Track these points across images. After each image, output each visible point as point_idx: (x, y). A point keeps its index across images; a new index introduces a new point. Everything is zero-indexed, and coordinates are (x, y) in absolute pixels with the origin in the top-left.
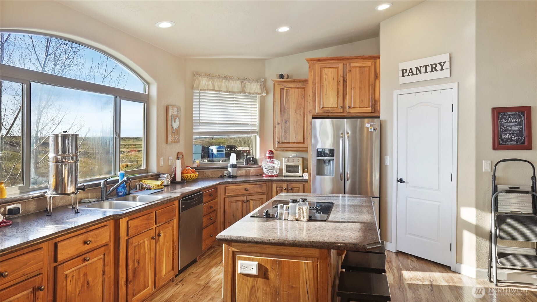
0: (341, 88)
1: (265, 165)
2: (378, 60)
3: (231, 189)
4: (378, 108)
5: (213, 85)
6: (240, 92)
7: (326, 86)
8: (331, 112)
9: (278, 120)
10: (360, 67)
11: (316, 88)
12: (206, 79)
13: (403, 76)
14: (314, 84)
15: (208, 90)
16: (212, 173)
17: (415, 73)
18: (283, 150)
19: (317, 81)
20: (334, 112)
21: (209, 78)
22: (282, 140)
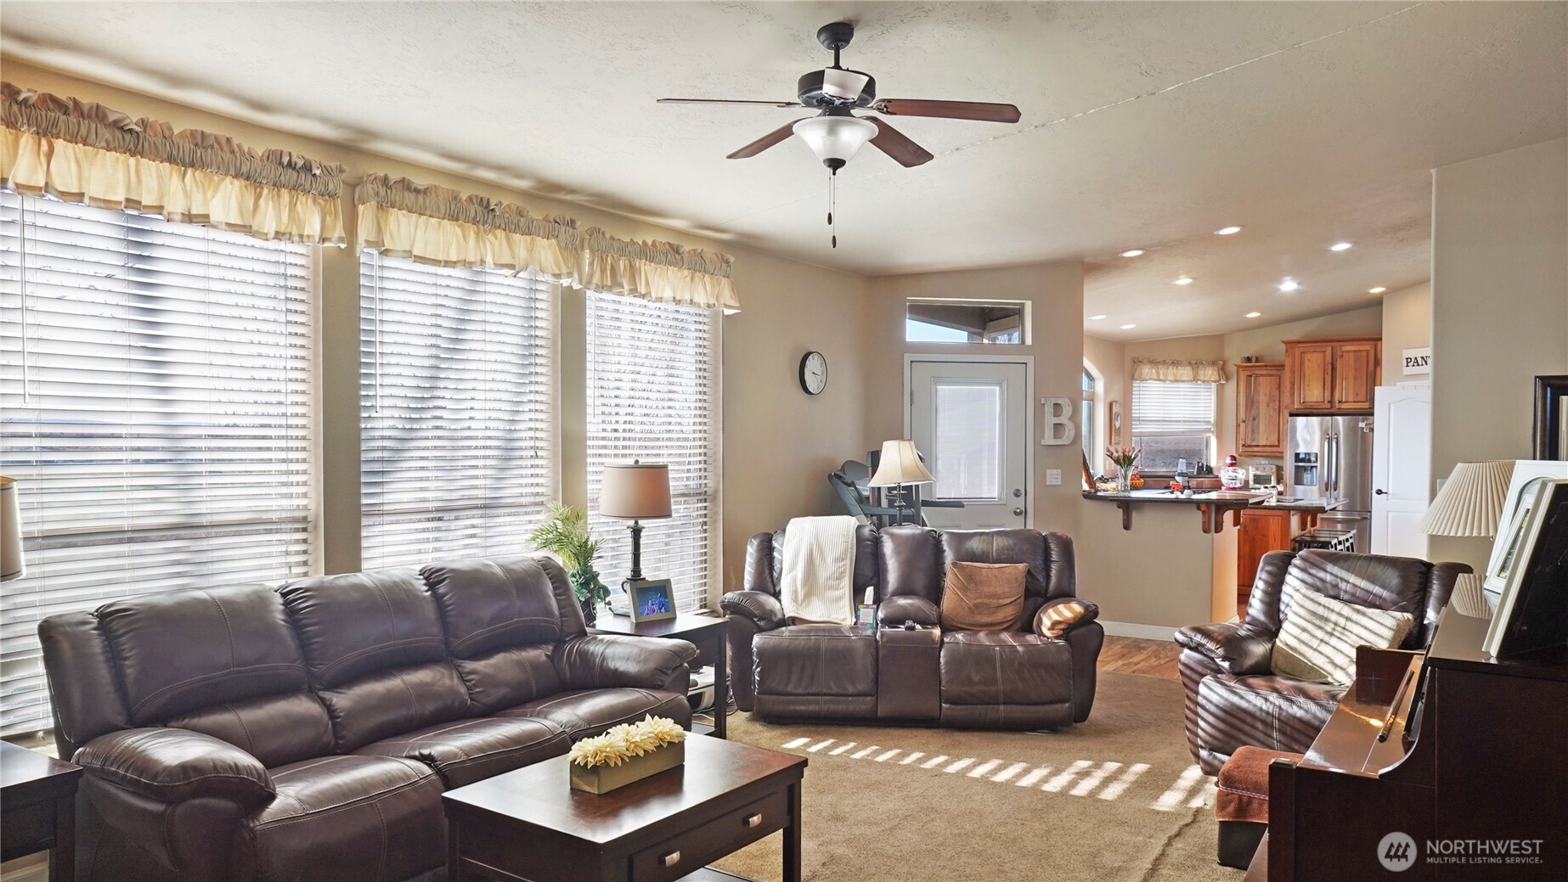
0: (1328, 378)
1: (1225, 475)
2: (1379, 343)
4: (1373, 403)
5: (1158, 373)
6: (1191, 381)
7: (1309, 374)
8: (1315, 407)
9: (1242, 415)
10: (1355, 351)
11: (1295, 374)
12: (1149, 366)
13: (1407, 366)
14: (1293, 372)
15: (1150, 379)
17: (1420, 363)
18: (1250, 456)
19: (1297, 368)
20: (1319, 407)
21: (1152, 366)
22: (1248, 442)
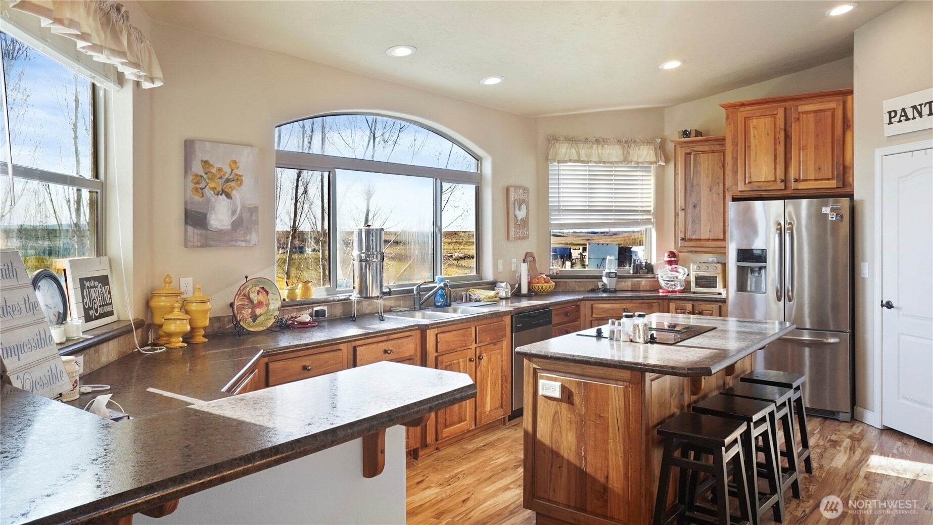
0: (781, 149)
1: (663, 274)
2: (849, 97)
3: (601, 308)
4: (851, 180)
5: (578, 153)
6: (621, 162)
7: (756, 146)
8: (764, 188)
9: (681, 203)
10: (815, 112)
11: (737, 151)
12: (566, 145)
13: (890, 123)
14: (735, 144)
15: (570, 161)
16: (579, 284)
17: (910, 115)
18: (691, 252)
19: (740, 139)
20: (768, 189)
21: (570, 144)
22: (689, 236)
